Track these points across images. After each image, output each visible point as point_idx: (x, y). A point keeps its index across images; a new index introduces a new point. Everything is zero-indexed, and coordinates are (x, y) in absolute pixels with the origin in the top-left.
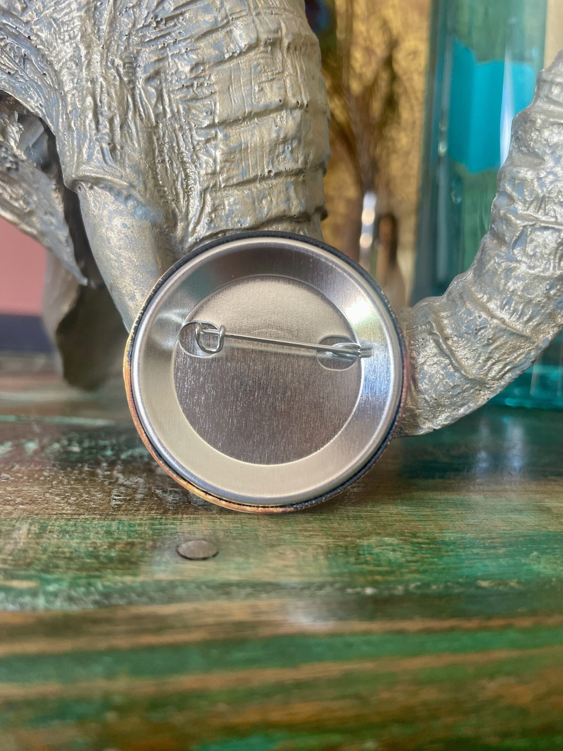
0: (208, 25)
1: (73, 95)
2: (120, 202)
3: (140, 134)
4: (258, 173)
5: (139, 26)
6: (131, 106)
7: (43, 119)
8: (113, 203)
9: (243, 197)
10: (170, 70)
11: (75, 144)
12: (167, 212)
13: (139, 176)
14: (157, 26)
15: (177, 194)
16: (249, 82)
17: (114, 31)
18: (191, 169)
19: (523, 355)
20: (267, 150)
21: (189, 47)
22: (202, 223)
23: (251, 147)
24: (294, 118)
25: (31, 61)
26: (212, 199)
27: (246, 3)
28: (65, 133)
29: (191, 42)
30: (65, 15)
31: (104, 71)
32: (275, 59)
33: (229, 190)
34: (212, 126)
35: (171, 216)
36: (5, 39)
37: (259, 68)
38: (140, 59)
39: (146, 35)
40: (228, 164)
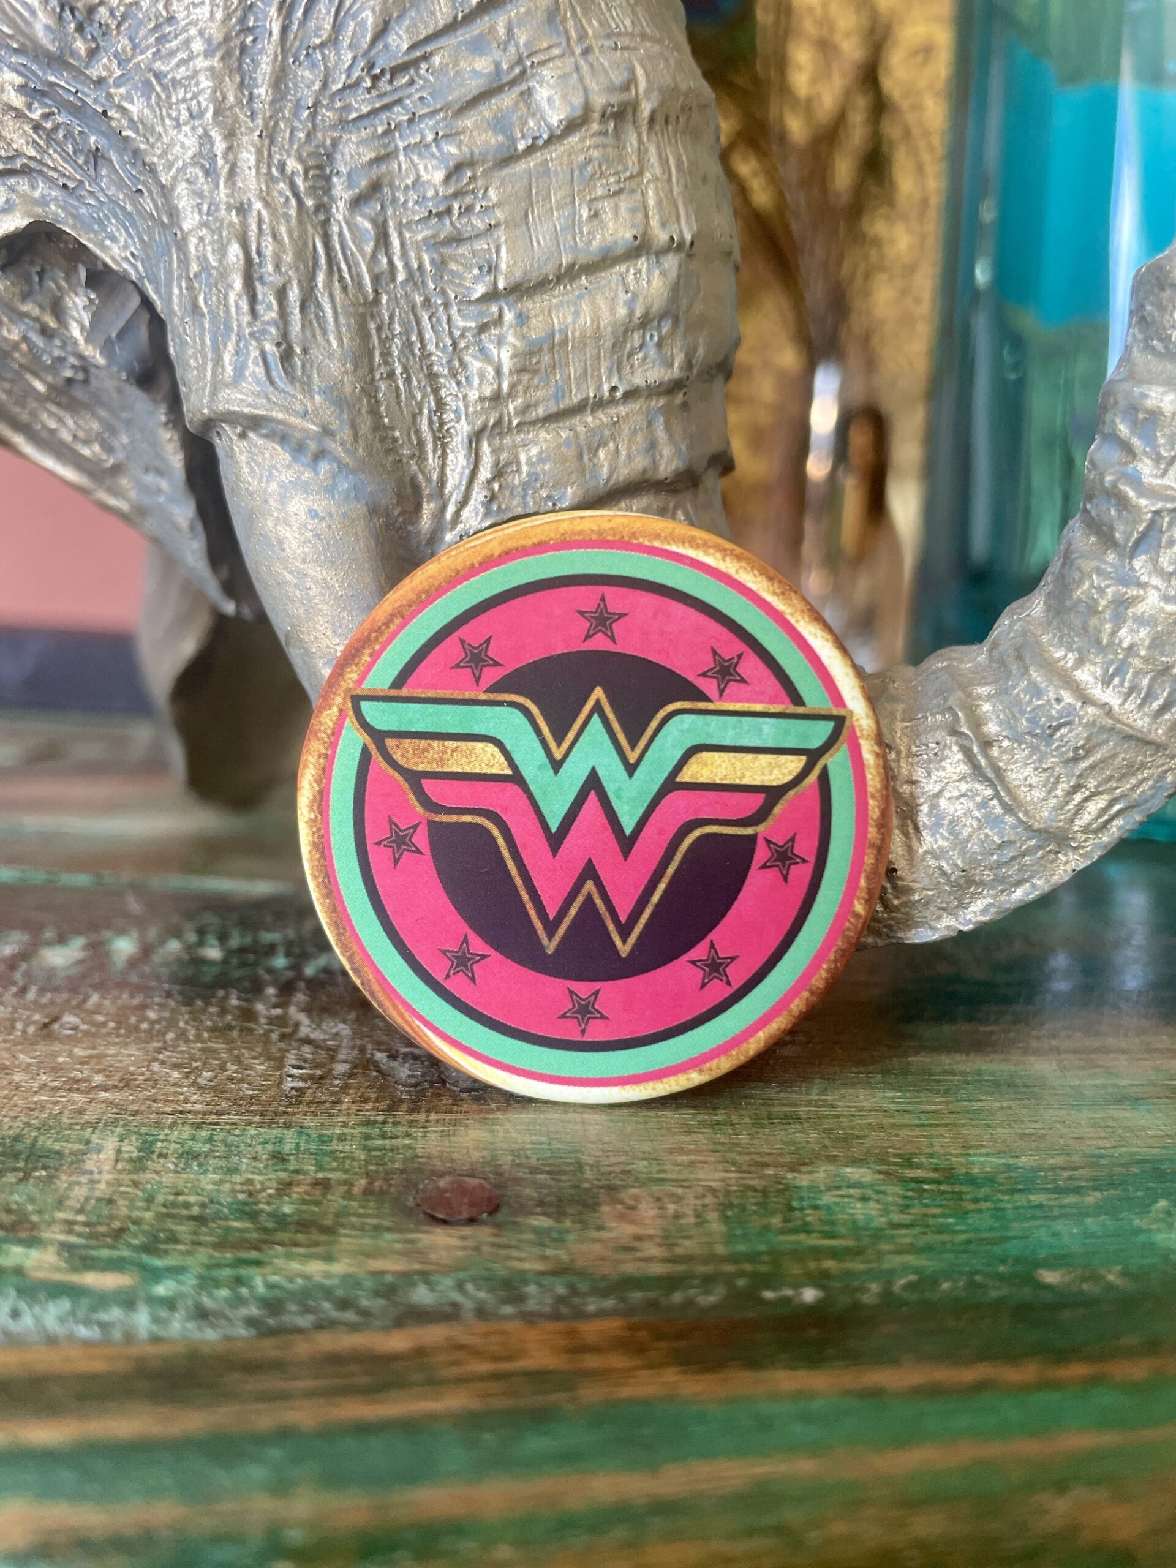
0: (481, 81)
1: (201, 239)
2: (303, 465)
3: (342, 320)
4: (588, 393)
5: (335, 87)
6: (323, 261)
7: (140, 285)
8: (289, 467)
9: (559, 446)
10: (402, 180)
11: (208, 342)
12: (400, 484)
13: (342, 411)
14: (374, 86)
15: (421, 444)
16: (568, 200)
17: (283, 98)
18: (448, 389)
19: (1150, 783)
20: (609, 344)
21: (442, 129)
22: (472, 502)
23: (574, 338)
24: (663, 273)
25: (111, 162)
26: (493, 452)
27: (561, 28)
28: (187, 320)
29: (444, 119)
30: (178, 66)
31: (264, 187)
32: (624, 147)
33: (529, 432)
34: (492, 295)
35: (409, 490)
36: (53, 114)
37: (589, 169)
38: (338, 157)
39: (350, 104)
40: (525, 377)
